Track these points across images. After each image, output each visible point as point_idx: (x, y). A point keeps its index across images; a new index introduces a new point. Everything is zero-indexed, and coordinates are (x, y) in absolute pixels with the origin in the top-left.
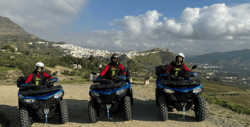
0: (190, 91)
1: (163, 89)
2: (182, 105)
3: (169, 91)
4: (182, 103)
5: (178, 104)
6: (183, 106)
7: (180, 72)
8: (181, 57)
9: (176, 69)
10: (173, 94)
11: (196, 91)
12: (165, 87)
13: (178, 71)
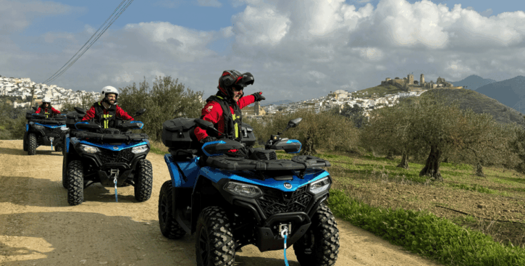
0: (126, 149)
1: (79, 145)
2: (112, 173)
3: (89, 149)
4: (112, 170)
5: (105, 172)
6: (114, 175)
7: (112, 120)
8: (113, 93)
9: (105, 116)
10: (97, 154)
11: (138, 149)
12: (84, 142)
13: (108, 119)
